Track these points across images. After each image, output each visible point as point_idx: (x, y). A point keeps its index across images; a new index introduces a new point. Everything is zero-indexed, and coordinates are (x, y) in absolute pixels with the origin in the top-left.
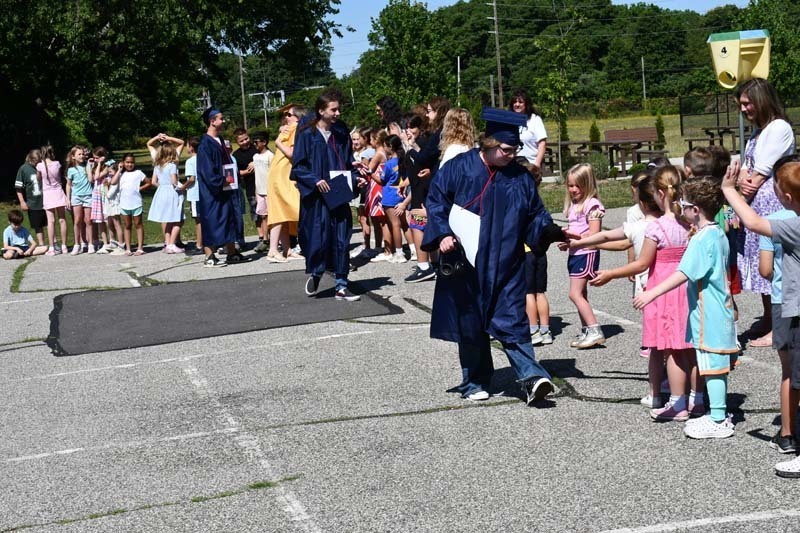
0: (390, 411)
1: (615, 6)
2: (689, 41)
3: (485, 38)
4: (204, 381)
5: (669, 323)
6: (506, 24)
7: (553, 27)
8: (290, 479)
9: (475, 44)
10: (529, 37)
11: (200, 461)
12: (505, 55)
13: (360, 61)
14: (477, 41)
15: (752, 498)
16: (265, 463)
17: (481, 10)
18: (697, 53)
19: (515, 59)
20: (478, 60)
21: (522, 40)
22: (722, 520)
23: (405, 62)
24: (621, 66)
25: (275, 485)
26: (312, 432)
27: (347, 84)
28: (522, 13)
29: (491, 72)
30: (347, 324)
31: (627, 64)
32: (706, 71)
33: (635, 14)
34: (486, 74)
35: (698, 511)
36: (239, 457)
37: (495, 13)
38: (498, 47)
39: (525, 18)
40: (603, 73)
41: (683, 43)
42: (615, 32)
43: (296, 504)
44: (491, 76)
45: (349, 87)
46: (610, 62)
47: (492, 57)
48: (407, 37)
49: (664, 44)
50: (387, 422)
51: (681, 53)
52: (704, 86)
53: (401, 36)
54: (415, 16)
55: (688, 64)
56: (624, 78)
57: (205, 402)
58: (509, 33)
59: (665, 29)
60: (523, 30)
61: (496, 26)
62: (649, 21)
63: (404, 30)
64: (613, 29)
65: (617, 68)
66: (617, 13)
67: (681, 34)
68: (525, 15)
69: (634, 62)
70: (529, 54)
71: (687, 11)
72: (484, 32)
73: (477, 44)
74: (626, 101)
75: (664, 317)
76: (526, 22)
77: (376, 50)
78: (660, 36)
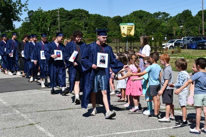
0: (56, 109)
1: (90, 14)
2: (108, 24)
3: (56, 20)
4: (6, 102)
5: (133, 90)
6: (61, 17)
7: (74, 19)
8: (38, 123)
9: (53, 22)
10: (67, 21)
11: (13, 119)
12: (61, 25)
13: (22, 25)
14: (53, 21)
15: (145, 127)
16: (30, 120)
17: (55, 13)
18: (110, 27)
19: (63, 26)
20: (54, 26)
21: (65, 22)
22: (140, 131)
23: (40, 26)
24: (91, 30)
25: (34, 124)
26: (39, 114)
27: (18, 31)
28: (66, 14)
29: (57, 29)
30: (38, 90)
31: (92, 29)
32: (112, 32)
33: (95, 17)
34: (55, 30)
35: (134, 129)
36: (23, 119)
37: (59, 14)
38: (59, 23)
39: (66, 16)
40: (86, 31)
41: (107, 25)
42: (89, 21)
43: (42, 128)
44: (57, 31)
45: (19, 31)
46: (88, 28)
47: (57, 25)
48: (41, 19)
49: (102, 25)
50: (57, 111)
51: (106, 27)
52: (112, 36)
53: (39, 19)
54: (43, 14)
55: (108, 30)
56: (92, 33)
57: (8, 107)
58: (62, 19)
59: (102, 21)
60: (66, 19)
61: (59, 18)
62: (99, 19)
63: (40, 18)
64: (89, 20)
65: (90, 30)
66: (90, 16)
67: (107, 22)
68: (66, 15)
69: (94, 29)
70: (67, 25)
71: (107, 17)
72: (55, 19)
73: (54, 22)
74: (92, 39)
75: (132, 88)
76: (67, 17)
77: (26, 22)
78: (101, 22)
